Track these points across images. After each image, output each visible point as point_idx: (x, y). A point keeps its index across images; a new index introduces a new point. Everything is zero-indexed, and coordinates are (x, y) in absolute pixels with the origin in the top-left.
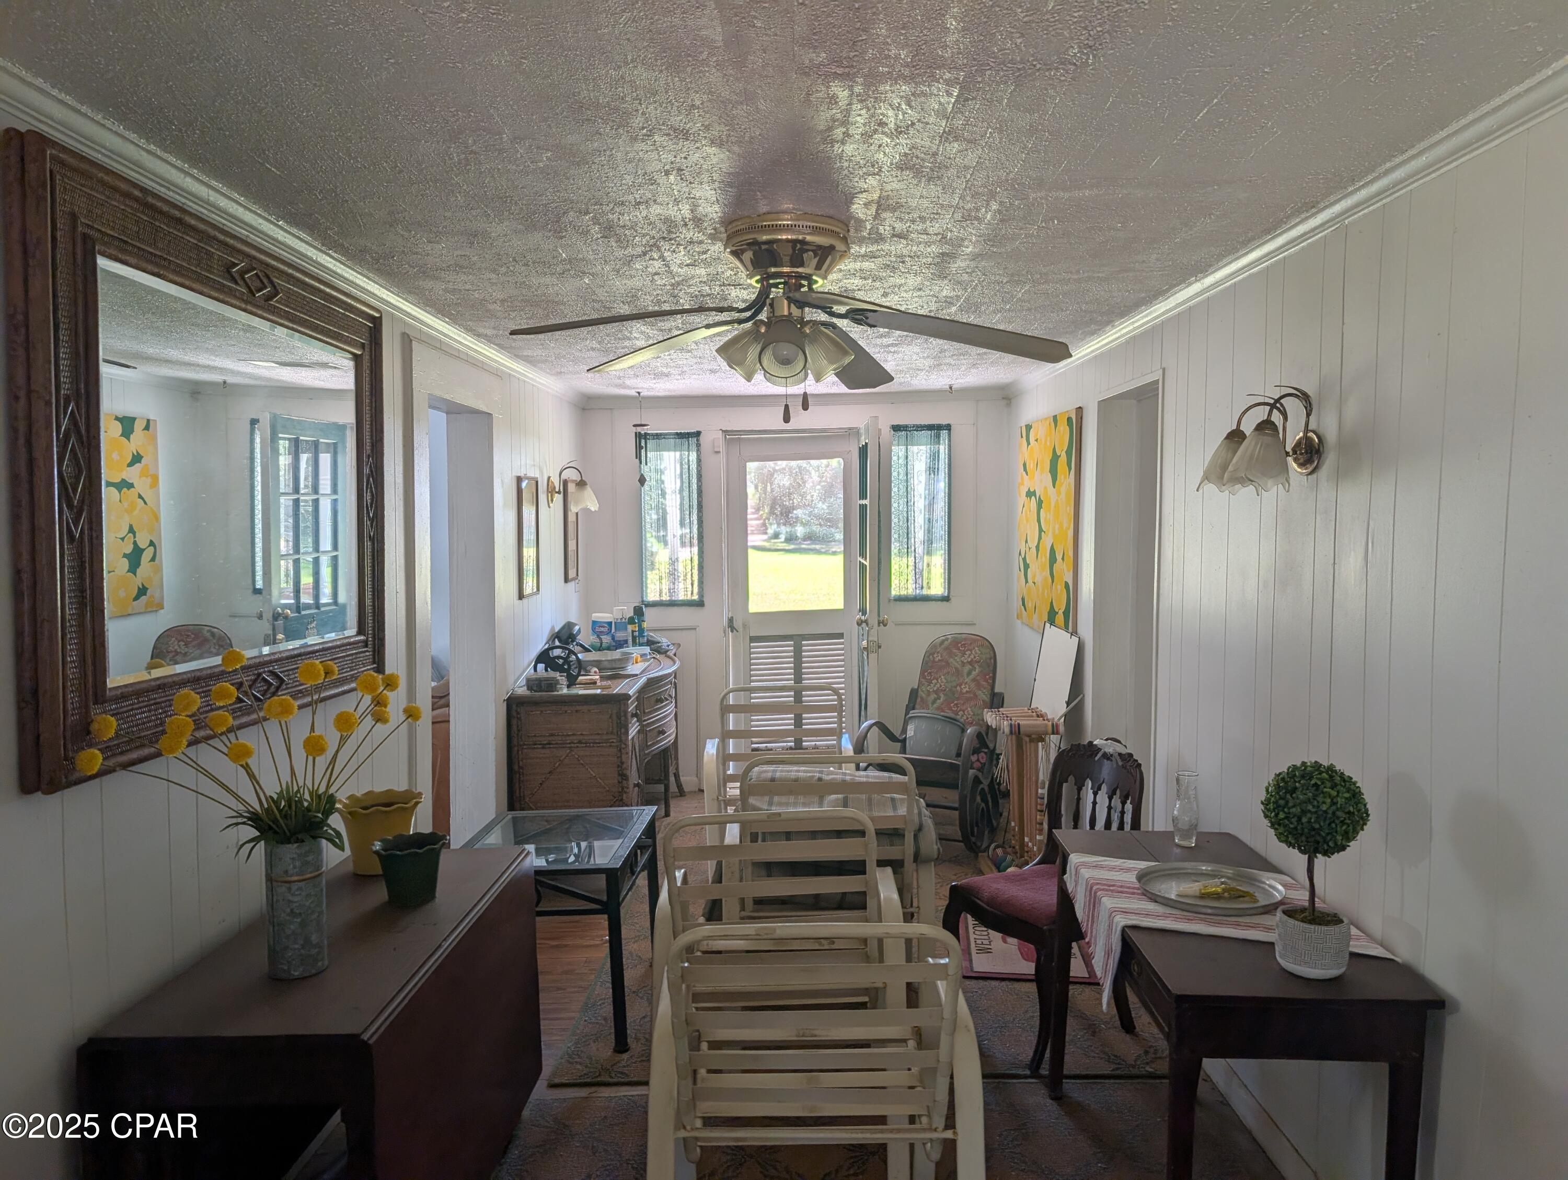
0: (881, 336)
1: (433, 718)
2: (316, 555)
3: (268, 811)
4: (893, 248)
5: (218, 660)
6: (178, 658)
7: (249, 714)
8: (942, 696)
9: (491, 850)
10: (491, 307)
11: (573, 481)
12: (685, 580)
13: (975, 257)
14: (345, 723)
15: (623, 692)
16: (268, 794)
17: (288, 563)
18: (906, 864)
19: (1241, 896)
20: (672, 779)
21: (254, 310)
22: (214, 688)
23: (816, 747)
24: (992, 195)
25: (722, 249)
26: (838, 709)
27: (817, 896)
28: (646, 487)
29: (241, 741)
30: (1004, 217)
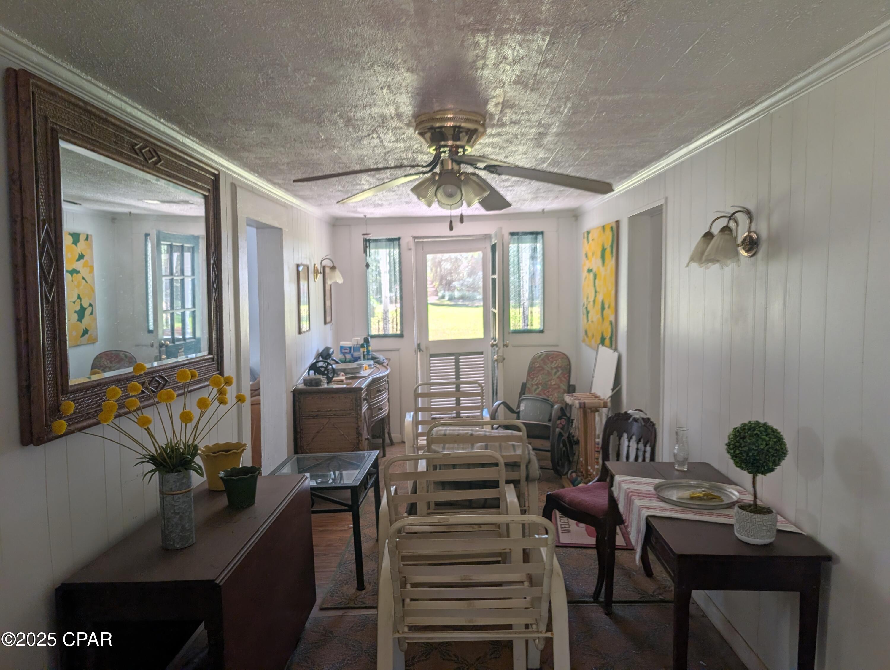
0: (504, 181)
1: (252, 401)
2: (183, 311)
3: (161, 454)
4: (511, 130)
5: (131, 369)
6: (107, 369)
7: (148, 400)
8: (540, 386)
9: (285, 476)
10: (282, 167)
11: (328, 267)
12: (393, 322)
13: (558, 135)
14: (203, 404)
15: (359, 386)
16: (160, 445)
17: (167, 315)
18: (521, 482)
19: (714, 498)
20: (387, 435)
21: (148, 170)
22: (129, 385)
23: (468, 417)
24: (568, 98)
25: (413, 131)
26: (481, 394)
27: (470, 501)
28: (370, 270)
29: (145, 415)
30: (575, 111)
